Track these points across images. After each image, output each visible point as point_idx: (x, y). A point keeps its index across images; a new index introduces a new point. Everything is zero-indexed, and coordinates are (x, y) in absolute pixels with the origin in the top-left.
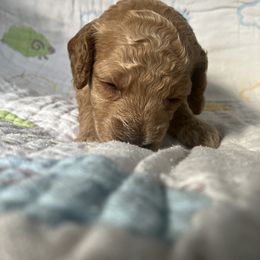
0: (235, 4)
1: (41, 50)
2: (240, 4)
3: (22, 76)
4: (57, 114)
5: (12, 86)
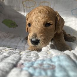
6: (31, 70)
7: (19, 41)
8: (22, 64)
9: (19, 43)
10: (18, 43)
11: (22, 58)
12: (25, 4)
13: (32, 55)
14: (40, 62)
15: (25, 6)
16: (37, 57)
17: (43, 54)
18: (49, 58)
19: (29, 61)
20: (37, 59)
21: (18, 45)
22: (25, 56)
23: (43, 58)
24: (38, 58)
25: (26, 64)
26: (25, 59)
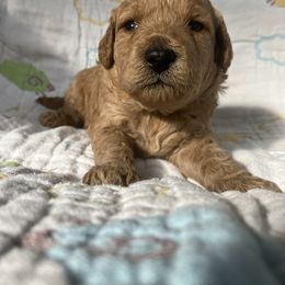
0: (254, 39)
1: (39, 87)
2: (258, 38)
3: (17, 109)
4: (72, 157)
5: (12, 122)
6: (76, 262)
7: (57, 144)
8: (49, 234)
9: (55, 153)
10: (52, 150)
11: (54, 211)
12: (83, 7)
13: (94, 196)
14: (118, 231)
15: (83, 15)
16: (111, 208)
17: (137, 195)
18: (157, 213)
19: (79, 222)
20: (109, 213)
21: (52, 159)
22: (66, 201)
23: (134, 212)
24: (117, 211)
25: (62, 235)
26: (65, 213)
